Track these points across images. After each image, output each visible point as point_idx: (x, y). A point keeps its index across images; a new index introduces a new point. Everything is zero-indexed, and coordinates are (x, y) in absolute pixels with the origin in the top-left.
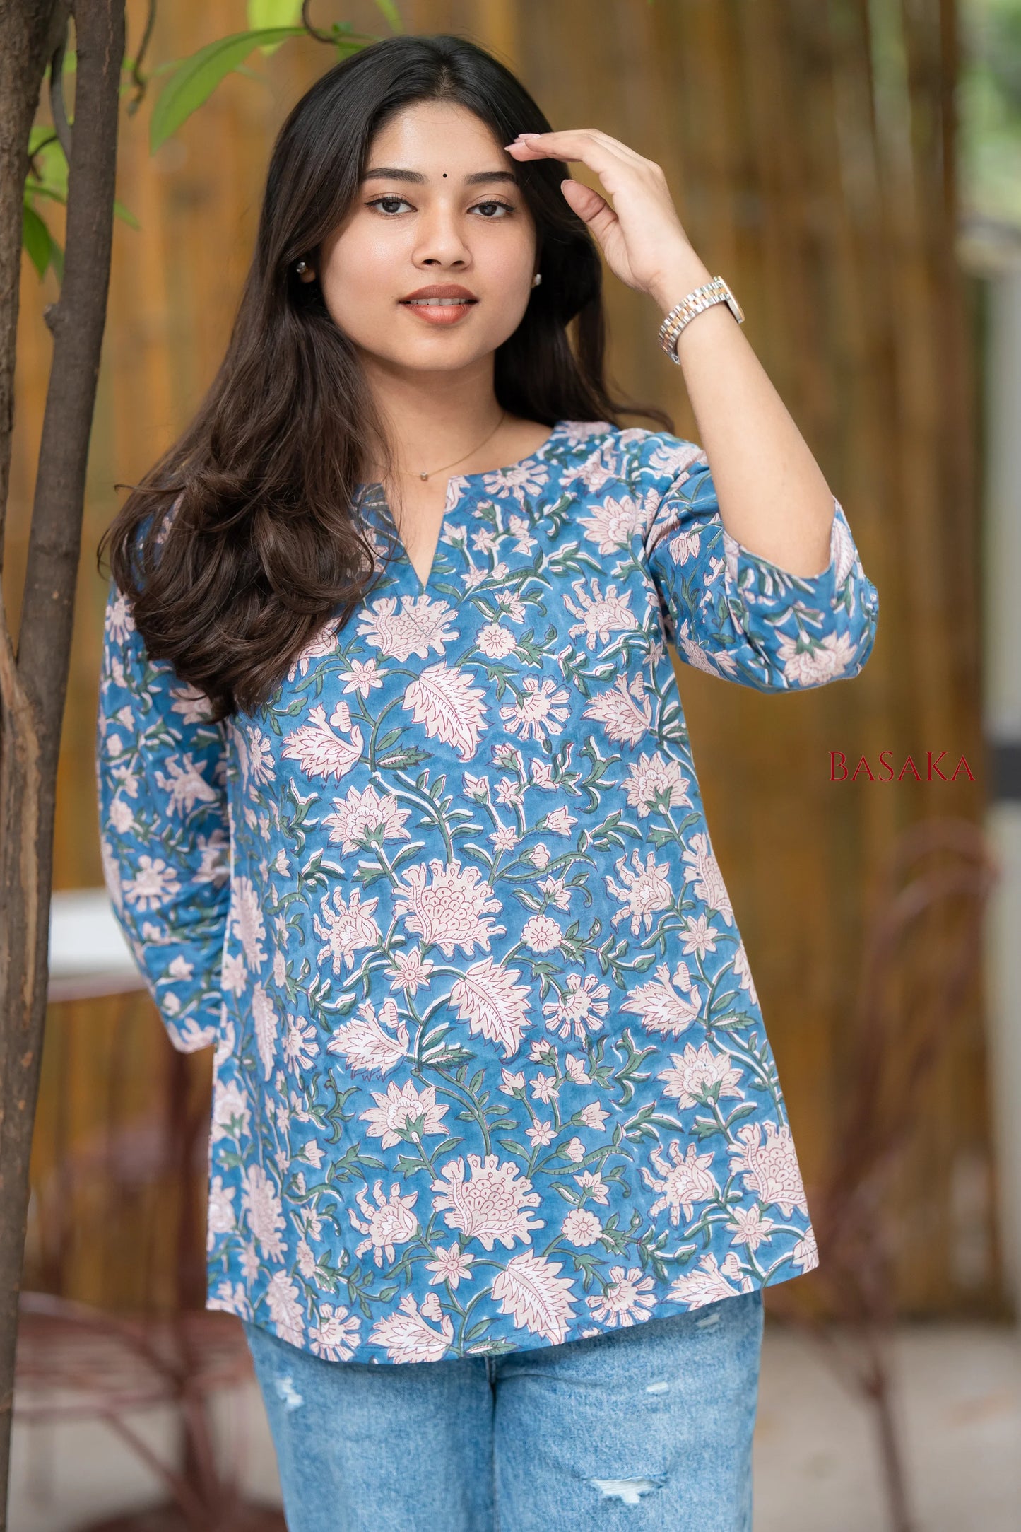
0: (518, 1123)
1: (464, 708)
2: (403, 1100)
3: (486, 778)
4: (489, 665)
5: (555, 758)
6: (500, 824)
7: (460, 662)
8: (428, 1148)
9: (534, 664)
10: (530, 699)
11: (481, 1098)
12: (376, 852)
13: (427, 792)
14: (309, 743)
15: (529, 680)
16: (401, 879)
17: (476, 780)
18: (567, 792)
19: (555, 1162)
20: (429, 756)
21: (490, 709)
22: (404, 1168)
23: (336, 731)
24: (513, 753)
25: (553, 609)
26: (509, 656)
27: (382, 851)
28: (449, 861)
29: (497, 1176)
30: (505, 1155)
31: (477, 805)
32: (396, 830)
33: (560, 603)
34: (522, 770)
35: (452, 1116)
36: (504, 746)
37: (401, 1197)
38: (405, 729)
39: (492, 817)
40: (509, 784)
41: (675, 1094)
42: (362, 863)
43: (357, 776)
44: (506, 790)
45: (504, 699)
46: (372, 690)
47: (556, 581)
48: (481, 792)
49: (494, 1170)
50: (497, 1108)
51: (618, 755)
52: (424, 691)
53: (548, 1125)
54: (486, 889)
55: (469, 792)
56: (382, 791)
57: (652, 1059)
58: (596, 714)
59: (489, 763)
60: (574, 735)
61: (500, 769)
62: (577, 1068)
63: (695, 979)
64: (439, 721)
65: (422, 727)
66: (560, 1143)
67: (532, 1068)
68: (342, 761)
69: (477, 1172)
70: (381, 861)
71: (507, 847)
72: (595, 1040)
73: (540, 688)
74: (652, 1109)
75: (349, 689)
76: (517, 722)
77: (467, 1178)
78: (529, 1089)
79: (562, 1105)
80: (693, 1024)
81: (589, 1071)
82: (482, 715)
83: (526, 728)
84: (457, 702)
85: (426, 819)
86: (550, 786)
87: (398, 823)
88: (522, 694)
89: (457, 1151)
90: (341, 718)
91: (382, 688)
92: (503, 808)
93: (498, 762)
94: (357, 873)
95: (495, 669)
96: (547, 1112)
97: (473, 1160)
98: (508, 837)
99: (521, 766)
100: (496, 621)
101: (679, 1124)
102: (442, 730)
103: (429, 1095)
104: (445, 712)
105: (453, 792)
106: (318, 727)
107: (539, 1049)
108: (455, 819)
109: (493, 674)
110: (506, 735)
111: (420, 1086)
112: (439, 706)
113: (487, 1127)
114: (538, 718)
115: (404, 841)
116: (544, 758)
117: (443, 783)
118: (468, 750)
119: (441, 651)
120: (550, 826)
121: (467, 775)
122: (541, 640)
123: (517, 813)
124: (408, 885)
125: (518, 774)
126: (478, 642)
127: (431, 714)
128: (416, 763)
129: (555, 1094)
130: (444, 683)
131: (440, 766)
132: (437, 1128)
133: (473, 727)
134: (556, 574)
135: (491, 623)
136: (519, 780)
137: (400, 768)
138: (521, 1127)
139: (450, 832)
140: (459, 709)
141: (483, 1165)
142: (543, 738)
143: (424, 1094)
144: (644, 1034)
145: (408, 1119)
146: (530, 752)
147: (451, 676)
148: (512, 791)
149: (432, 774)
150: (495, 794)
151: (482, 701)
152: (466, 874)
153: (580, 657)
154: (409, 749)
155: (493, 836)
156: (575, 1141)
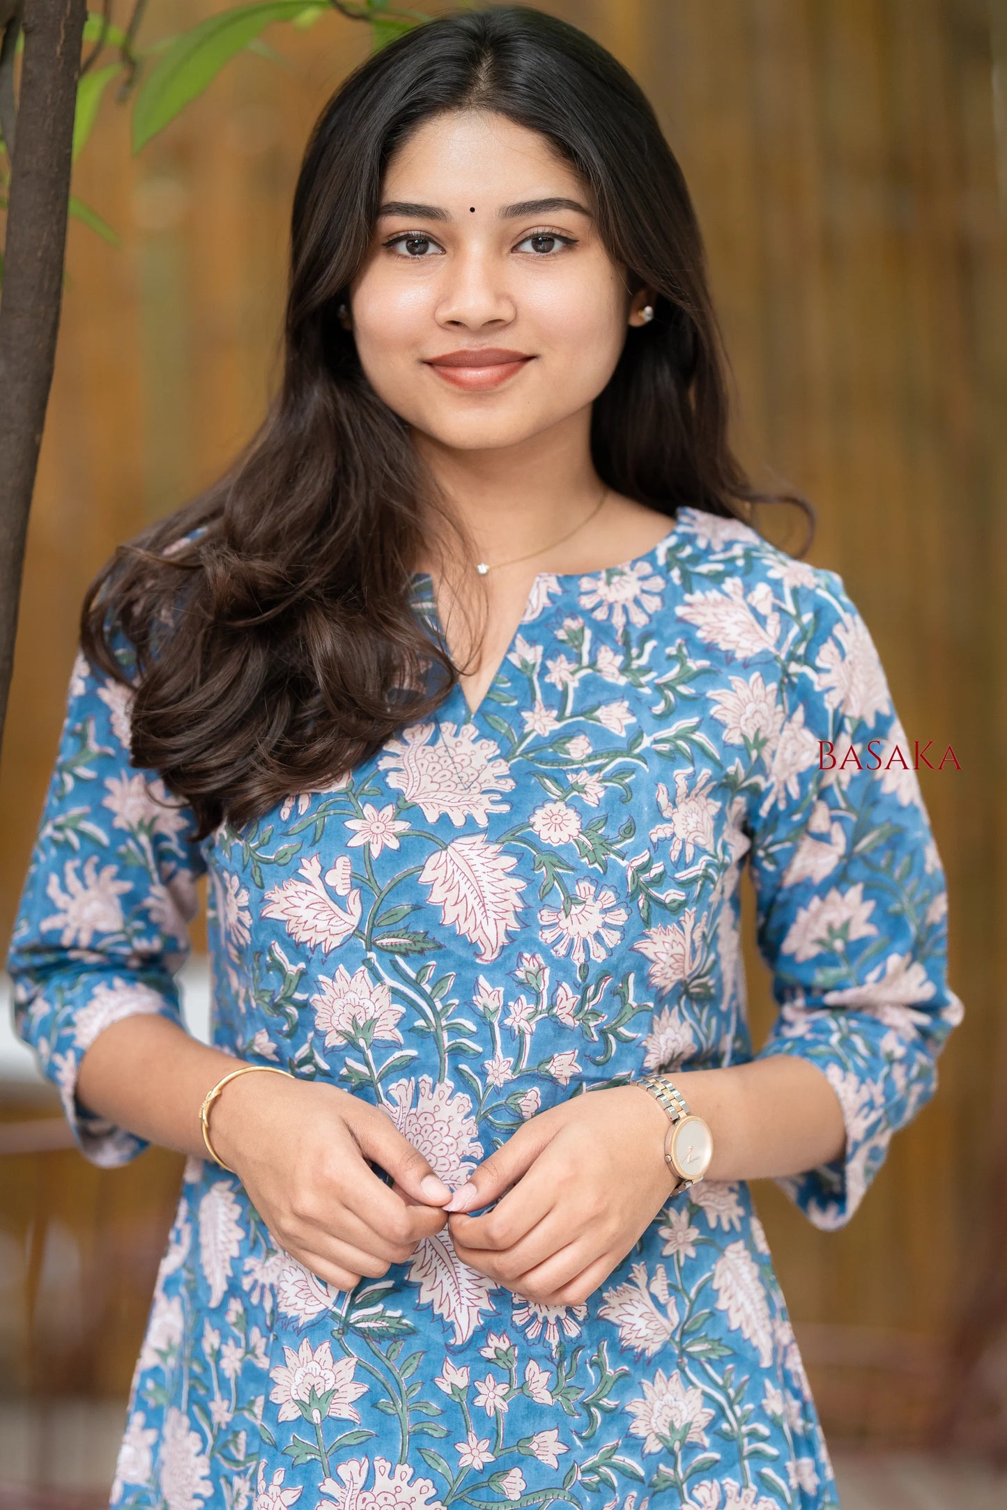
0: (449, 1433)
1: (494, 899)
2: (313, 1365)
3: (502, 989)
4: (539, 851)
5: (587, 988)
6: (499, 1052)
7: (503, 839)
8: (328, 1434)
9: (596, 865)
10: (580, 908)
11: (411, 1388)
12: (361, 1051)
13: (428, 989)
14: (296, 901)
15: (585, 884)
16: (387, 1095)
17: (490, 989)
18: (584, 1032)
19: (483, 1493)
20: (440, 947)
21: (527, 907)
22: (295, 1452)
23: (330, 891)
24: (541, 969)
25: (641, 798)
26: (567, 845)
27: (369, 1052)
28: (440, 1080)
29: (407, 1493)
30: (422, 1469)
31: (483, 1020)
32: (387, 1031)
33: (651, 793)
34: (545, 993)
35: (370, 1402)
36: (533, 957)
37: (283, 1487)
38: (417, 908)
39: (494, 1041)
40: (525, 1005)
41: (642, 1433)
42: (350, 1062)
43: (347, 954)
44: (518, 1012)
45: (547, 900)
46: (385, 849)
47: (656, 761)
48: (493, 1005)
49: (404, 1484)
50: (427, 1404)
51: (651, 1004)
52: (450, 865)
53: (485, 1444)
54: (471, 1126)
55: (480, 1001)
56: (377, 978)
57: (625, 1384)
58: (647, 948)
59: (511, 973)
60: (616, 967)
61: (521, 983)
62: (538, 1379)
63: (673, 1289)
64: (461, 908)
65: (437, 910)
66: (496, 1471)
67: (482, 1366)
68: (334, 930)
69: (381, 1482)
70: (367, 1064)
71: (497, 1083)
72: (570, 1349)
73: (596, 898)
74: (615, 1449)
75: (355, 842)
76: (557, 931)
77: (368, 1485)
78: (472, 1392)
79: (510, 1423)
80: (665, 1345)
81: (554, 1389)
82: (516, 912)
83: (566, 941)
84: (487, 890)
85: (420, 1023)
86: (569, 1021)
87: (392, 1021)
88: (571, 899)
89: (364, 1448)
90: (339, 877)
91: (399, 850)
92: (508, 1032)
93: (521, 975)
94: (344, 1071)
95: (544, 858)
96: (488, 1426)
97: (381, 1464)
98: (502, 1069)
99: (544, 988)
100: (562, 800)
101: (642, 1473)
102: (462, 919)
103: (347, 1367)
104: (470, 898)
105: (461, 997)
106: (309, 883)
107: (496, 1344)
108: (455, 1030)
109: (542, 864)
110: (539, 944)
111: (339, 1353)
112: (464, 889)
113: (409, 1426)
114: (584, 934)
115: (396, 1045)
116: (575, 986)
117: (451, 983)
118: (489, 950)
119: (483, 822)
120: (552, 1071)
121: (482, 980)
122: (613, 834)
123: (522, 1044)
124: (395, 1104)
125: (538, 996)
126: (532, 820)
127: (452, 897)
128: (422, 952)
129: (504, 1407)
130: (477, 861)
131: (451, 962)
132: (346, 1412)
133: (502, 925)
134: (659, 753)
135: (555, 802)
136: (537, 1004)
137: (400, 953)
138: (452, 1438)
139: (447, 1044)
140: (489, 898)
141: (391, 1474)
142: (582, 961)
143: (341, 1365)
144: (621, 1351)
145: (313, 1391)
146: (561, 974)
147: (488, 853)
148: (525, 1015)
149: (438, 969)
150: (506, 1011)
151: (520, 896)
152: (456, 1100)
153: (657, 869)
154: (415, 933)
155: (489, 1064)
156: (516, 1472)
